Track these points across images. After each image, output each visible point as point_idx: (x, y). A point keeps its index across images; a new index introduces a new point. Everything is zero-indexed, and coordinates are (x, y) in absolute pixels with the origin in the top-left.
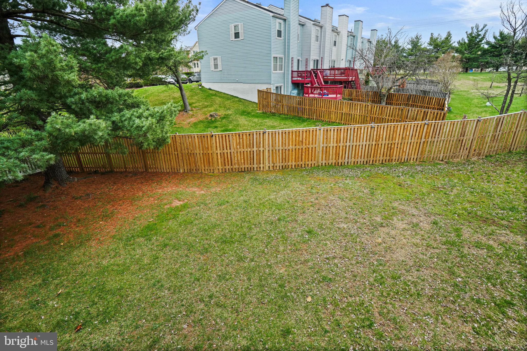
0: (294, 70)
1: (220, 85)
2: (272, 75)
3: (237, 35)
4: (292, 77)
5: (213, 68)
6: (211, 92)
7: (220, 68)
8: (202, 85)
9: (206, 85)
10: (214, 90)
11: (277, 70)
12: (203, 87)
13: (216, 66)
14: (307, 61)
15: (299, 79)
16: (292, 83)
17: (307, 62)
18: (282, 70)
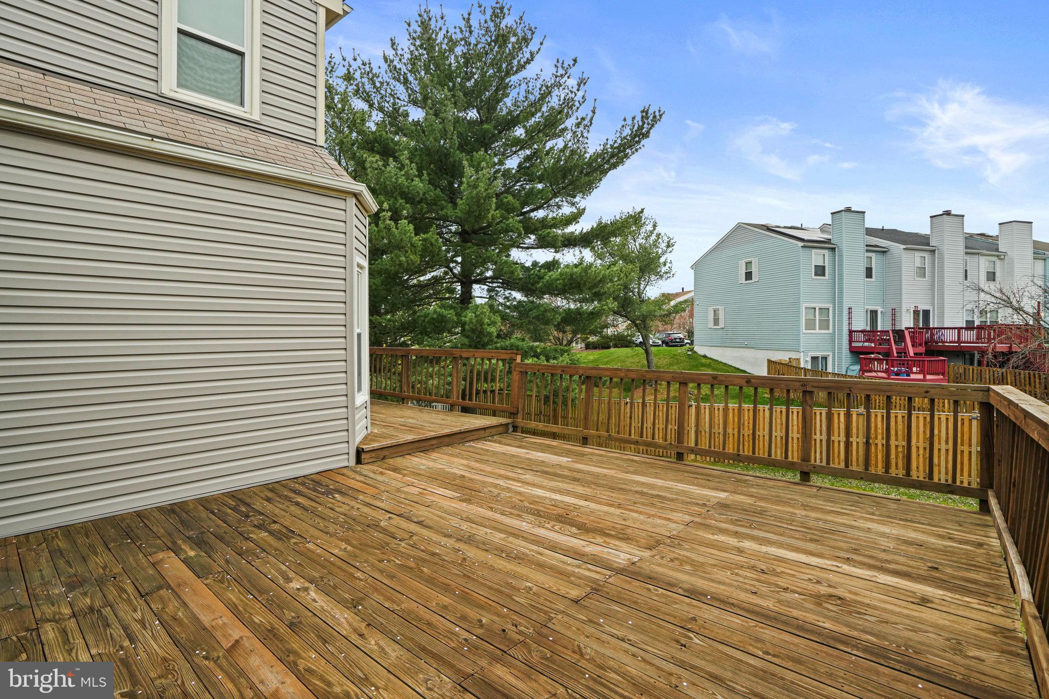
0: (853, 329)
1: (720, 350)
2: (802, 338)
3: (749, 276)
4: (851, 341)
5: (711, 325)
6: (704, 361)
7: (722, 325)
8: (695, 349)
9: (700, 350)
10: (711, 359)
11: (815, 329)
12: (696, 352)
13: (716, 321)
14: (894, 313)
15: (866, 344)
16: (851, 351)
17: (894, 315)
18: (828, 329)
